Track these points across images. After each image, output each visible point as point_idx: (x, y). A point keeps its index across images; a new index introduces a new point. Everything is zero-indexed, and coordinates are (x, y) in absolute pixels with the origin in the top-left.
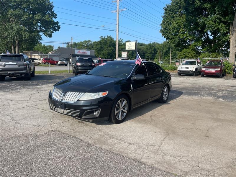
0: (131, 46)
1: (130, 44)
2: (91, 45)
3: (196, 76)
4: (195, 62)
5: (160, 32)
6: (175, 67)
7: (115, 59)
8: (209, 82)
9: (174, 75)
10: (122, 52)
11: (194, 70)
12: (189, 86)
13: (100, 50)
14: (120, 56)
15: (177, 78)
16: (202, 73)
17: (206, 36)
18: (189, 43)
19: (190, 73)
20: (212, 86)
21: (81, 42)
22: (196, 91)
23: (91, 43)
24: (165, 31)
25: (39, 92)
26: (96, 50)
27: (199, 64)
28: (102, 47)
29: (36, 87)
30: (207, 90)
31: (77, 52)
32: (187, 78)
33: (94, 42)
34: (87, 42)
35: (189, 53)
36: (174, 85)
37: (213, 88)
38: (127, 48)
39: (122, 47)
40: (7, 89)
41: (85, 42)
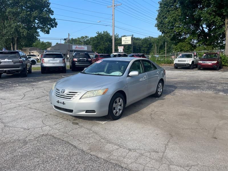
0: (127, 41)
1: (126, 39)
2: (88, 40)
3: (192, 69)
4: (192, 55)
5: (155, 26)
6: (171, 61)
7: (112, 53)
8: (207, 74)
9: (171, 68)
10: (118, 47)
11: (190, 63)
12: (187, 80)
13: (97, 46)
14: (116, 50)
15: (174, 71)
16: (198, 66)
17: (201, 29)
18: (184, 36)
19: (187, 66)
20: (210, 79)
21: (78, 38)
22: (195, 85)
23: (88, 38)
24: (160, 25)
25: (34, 90)
26: (93, 45)
27: (195, 57)
28: (99, 43)
29: (32, 83)
30: (206, 83)
31: (74, 47)
32: (184, 71)
33: (91, 38)
34: (84, 37)
35: (185, 46)
36: (172, 78)
37: (211, 81)
38: (123, 43)
39: (119, 42)
40: (3, 87)
41: (83, 37)
